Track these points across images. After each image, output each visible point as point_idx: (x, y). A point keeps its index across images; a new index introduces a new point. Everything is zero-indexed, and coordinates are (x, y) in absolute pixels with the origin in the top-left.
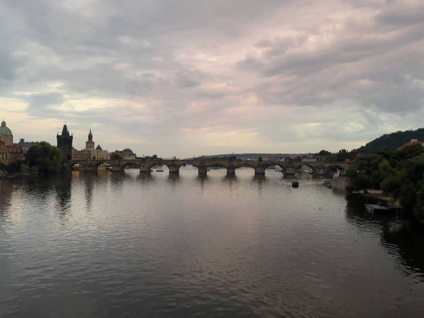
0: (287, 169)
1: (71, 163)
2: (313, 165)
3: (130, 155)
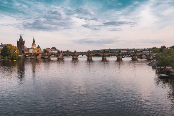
0: (134, 57)
1: (24, 55)
2: (147, 54)
3: (55, 50)
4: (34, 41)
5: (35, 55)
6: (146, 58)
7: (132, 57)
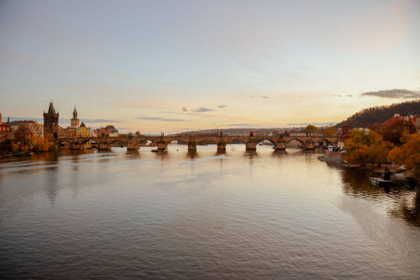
0: (278, 144)
1: (57, 142)
2: (302, 139)
3: (113, 132)
4: (75, 114)
5: (80, 143)
6: (301, 148)
7: (276, 145)
